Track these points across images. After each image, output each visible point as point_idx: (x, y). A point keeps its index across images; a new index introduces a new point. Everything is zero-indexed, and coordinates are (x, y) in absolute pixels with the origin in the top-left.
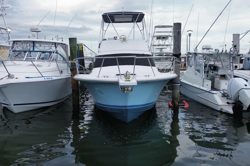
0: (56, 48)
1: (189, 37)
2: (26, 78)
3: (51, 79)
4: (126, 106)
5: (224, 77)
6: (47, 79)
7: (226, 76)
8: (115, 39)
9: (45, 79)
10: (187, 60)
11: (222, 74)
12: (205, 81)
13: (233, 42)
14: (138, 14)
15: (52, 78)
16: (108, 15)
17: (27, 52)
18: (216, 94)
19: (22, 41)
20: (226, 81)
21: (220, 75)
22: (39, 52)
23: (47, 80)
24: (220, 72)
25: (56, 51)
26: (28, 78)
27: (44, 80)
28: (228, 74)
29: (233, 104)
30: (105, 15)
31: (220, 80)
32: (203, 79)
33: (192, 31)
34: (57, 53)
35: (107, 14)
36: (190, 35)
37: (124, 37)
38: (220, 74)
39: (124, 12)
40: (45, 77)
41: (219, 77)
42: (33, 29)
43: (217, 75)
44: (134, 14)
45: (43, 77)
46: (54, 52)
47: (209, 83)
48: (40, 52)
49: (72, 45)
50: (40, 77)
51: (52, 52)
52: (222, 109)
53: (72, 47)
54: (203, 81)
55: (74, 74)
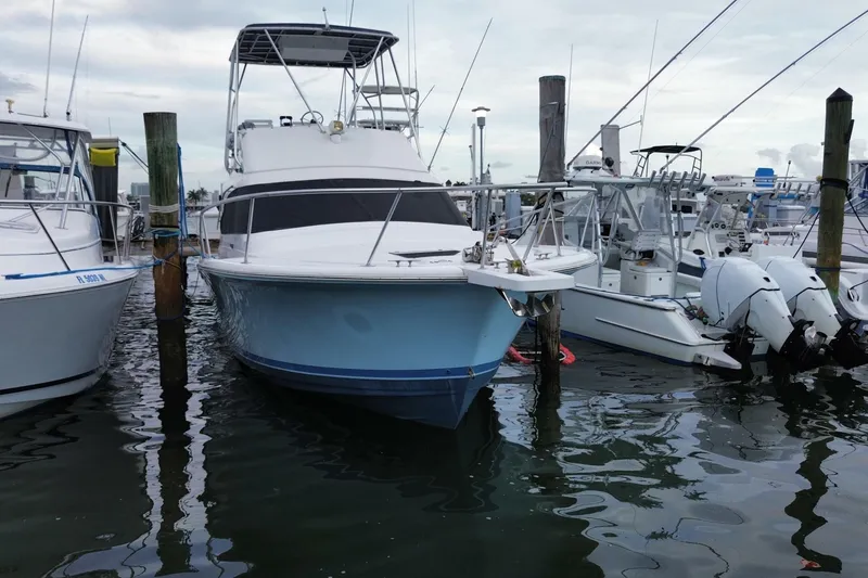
0: (72, 152)
1: (478, 128)
2: (8, 277)
3: (101, 282)
4: (467, 370)
5: (648, 256)
6: (89, 278)
7: (655, 255)
8: (287, 124)
9: (79, 279)
10: (474, 206)
11: (645, 248)
12: (605, 272)
13: (601, 149)
14: (380, 38)
15: (102, 278)
16: (270, 32)
18: (674, 310)
20: (659, 269)
21: (640, 253)
23: (87, 284)
24: (641, 244)
25: (73, 167)
26: (17, 277)
27: (81, 286)
28: (660, 250)
29: (724, 338)
30: (248, 32)
31: (639, 268)
32: (601, 266)
33: (488, 110)
34: (78, 173)
35: (266, 29)
36: (481, 122)
37: (317, 116)
38: (640, 248)
39: (332, 27)
40: (81, 274)
41: (637, 257)
43: (629, 250)
44: (358, 36)
45: (69, 271)
46: (67, 171)
47: (616, 276)
49: (160, 144)
50: (59, 271)
51: (59, 168)
52: (700, 357)
53: (160, 149)
54: (600, 273)
55: (167, 259)
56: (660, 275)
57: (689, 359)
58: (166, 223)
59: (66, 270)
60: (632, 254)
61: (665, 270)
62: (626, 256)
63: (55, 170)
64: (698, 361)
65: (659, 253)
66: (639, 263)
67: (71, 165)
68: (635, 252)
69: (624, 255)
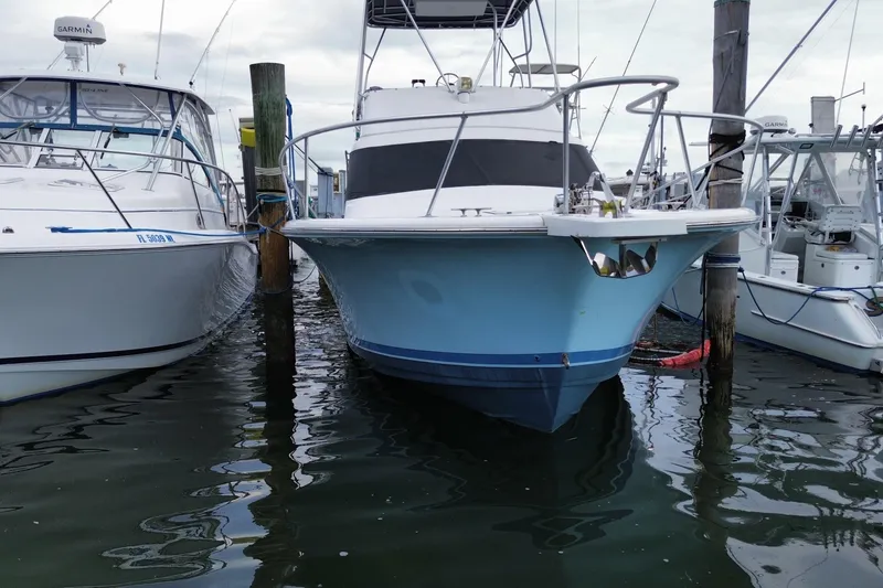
0: (174, 115)
2: (54, 230)
3: (168, 243)
4: (560, 357)
5: (843, 240)
6: (152, 239)
7: (853, 238)
9: (140, 238)
11: (838, 229)
12: (775, 256)
13: (811, 125)
15: (170, 239)
17: (46, 131)
18: (846, 302)
19: (18, 79)
20: (856, 256)
21: (831, 234)
22: (98, 133)
23: (149, 244)
24: (832, 223)
25: (173, 130)
26: (64, 230)
27: (136, 244)
28: (861, 231)
31: (830, 253)
32: (769, 249)
34: (178, 136)
38: (831, 229)
40: (144, 234)
41: (827, 240)
42: (70, 29)
43: (816, 231)
45: (131, 229)
46: (165, 134)
47: (792, 261)
48: (104, 129)
49: (265, 98)
50: (116, 228)
51: (158, 131)
52: (878, 363)
53: (265, 105)
54: (768, 258)
55: (273, 227)
56: (856, 263)
57: (863, 365)
58: (272, 187)
59: (127, 227)
60: (820, 236)
61: (865, 256)
62: (813, 239)
63: (154, 133)
64: (875, 369)
65: (860, 236)
66: (831, 246)
67: (171, 127)
68: (824, 234)
69: (809, 238)
